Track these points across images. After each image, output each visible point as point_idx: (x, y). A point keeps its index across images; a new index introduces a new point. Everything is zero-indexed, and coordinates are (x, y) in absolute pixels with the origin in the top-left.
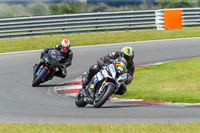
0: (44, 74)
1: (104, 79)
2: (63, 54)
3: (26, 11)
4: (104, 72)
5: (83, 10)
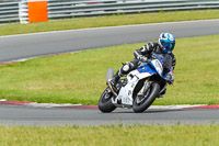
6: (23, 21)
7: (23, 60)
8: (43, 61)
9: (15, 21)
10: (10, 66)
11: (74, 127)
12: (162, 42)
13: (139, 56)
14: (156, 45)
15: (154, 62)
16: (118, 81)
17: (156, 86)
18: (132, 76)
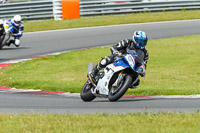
6: (57, 18)
7: (57, 54)
8: (76, 55)
9: (49, 18)
10: (45, 59)
11: (104, 115)
12: (136, 39)
13: (115, 52)
14: (131, 42)
15: (127, 57)
16: (97, 74)
17: (128, 78)
18: (108, 69)
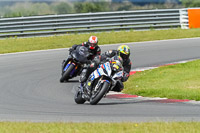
0: (72, 70)
1: (100, 77)
2: (91, 50)
3: (51, 10)
4: (100, 70)
5: (107, 8)
6: (184, 27)
7: (184, 62)
